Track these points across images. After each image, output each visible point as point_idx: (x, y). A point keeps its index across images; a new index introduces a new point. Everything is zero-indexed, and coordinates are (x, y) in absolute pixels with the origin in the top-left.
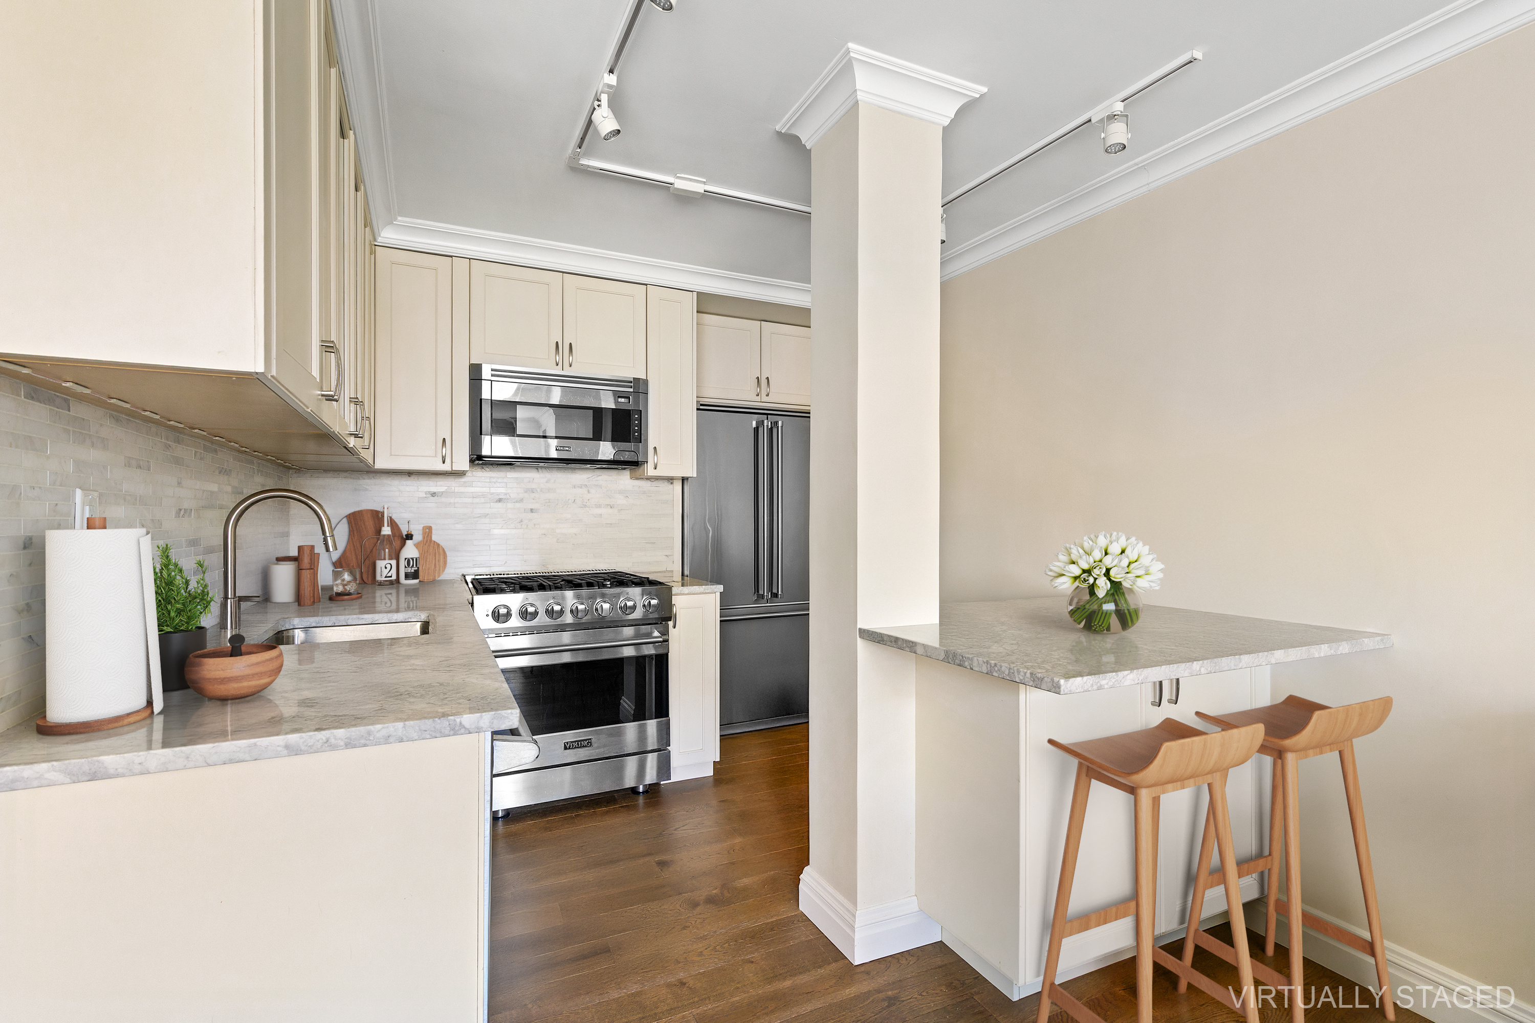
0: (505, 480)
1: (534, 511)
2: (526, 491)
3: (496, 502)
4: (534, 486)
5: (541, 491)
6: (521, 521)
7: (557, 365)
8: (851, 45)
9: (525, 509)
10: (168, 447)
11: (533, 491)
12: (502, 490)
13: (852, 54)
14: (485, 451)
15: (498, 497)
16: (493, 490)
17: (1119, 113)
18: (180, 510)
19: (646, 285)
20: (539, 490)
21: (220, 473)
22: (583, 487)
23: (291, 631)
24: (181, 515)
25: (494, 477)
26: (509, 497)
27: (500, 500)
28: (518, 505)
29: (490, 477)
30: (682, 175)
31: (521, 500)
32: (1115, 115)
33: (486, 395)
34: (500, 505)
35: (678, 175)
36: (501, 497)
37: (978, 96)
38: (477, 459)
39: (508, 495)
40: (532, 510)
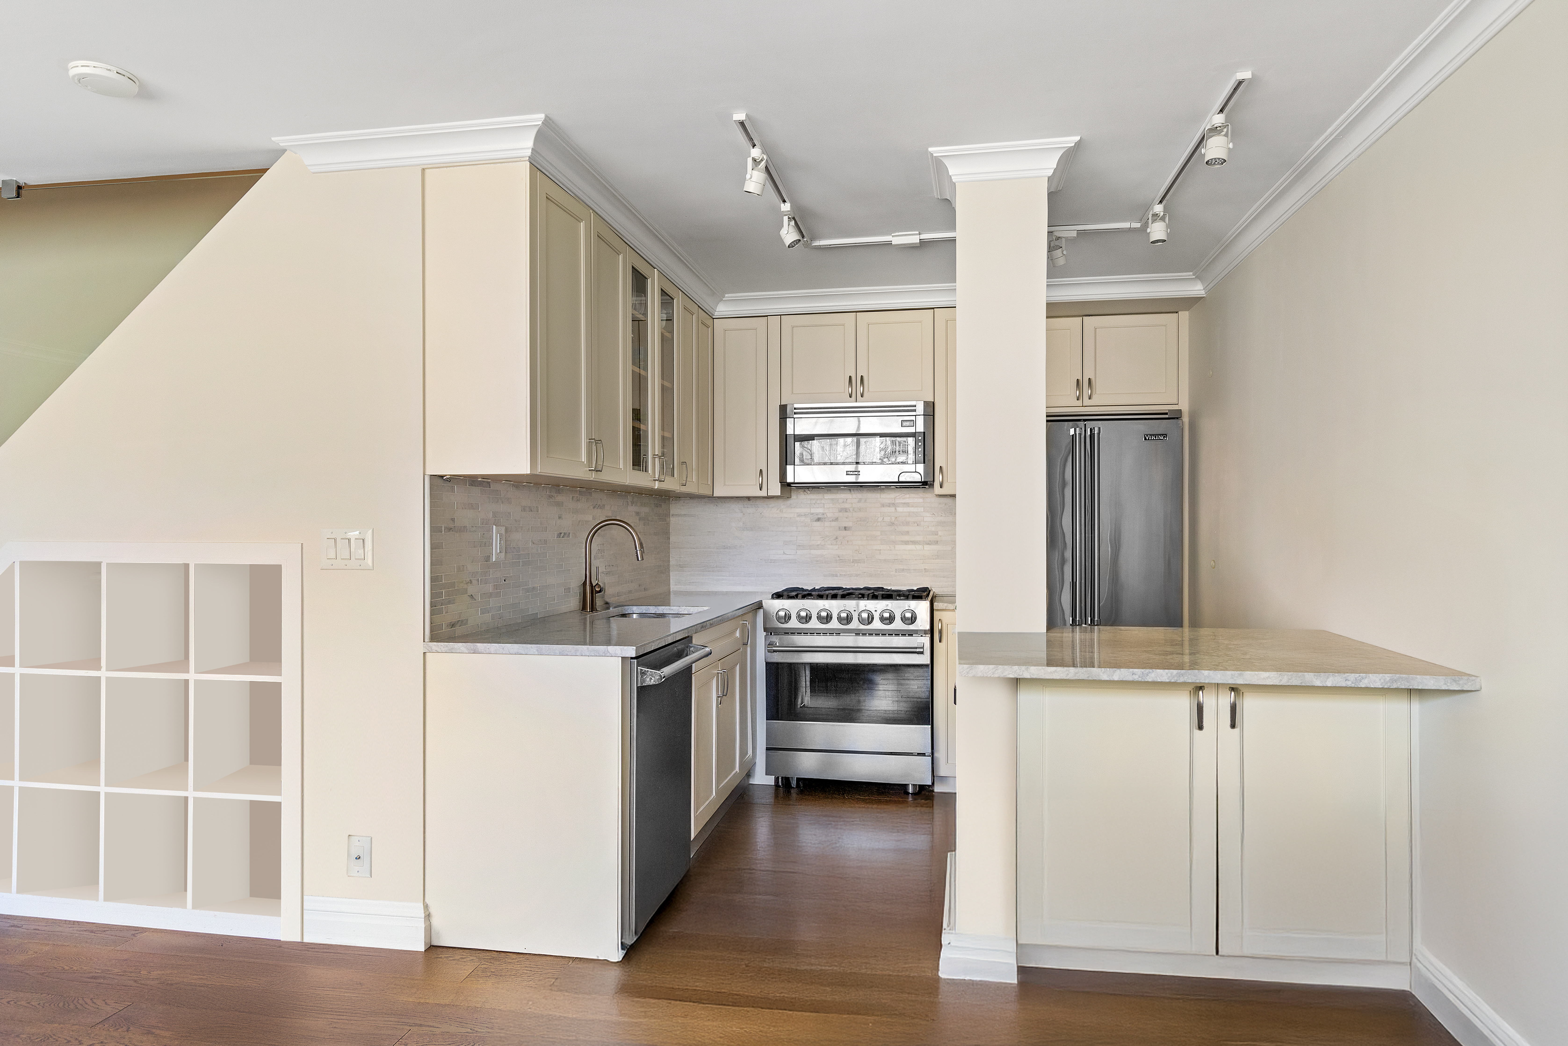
0: (823, 501)
1: (847, 529)
2: (841, 510)
3: (816, 521)
4: (847, 506)
5: (853, 510)
6: (837, 538)
7: (850, 397)
8: (930, 149)
9: (839, 527)
10: (550, 497)
11: (846, 510)
12: (820, 510)
13: (935, 155)
14: (790, 479)
15: (817, 517)
16: (813, 511)
17: (1220, 125)
18: (561, 533)
19: (933, 308)
20: (851, 509)
21: (594, 508)
22: (891, 506)
23: (631, 615)
24: (561, 537)
25: (814, 499)
26: (825, 516)
27: (819, 520)
28: (834, 524)
29: (811, 499)
30: (897, 234)
31: (836, 519)
32: (1217, 127)
33: (790, 431)
34: (818, 523)
35: (893, 234)
36: (819, 517)
37: (1073, 145)
38: (786, 486)
39: (825, 515)
40: (845, 528)
